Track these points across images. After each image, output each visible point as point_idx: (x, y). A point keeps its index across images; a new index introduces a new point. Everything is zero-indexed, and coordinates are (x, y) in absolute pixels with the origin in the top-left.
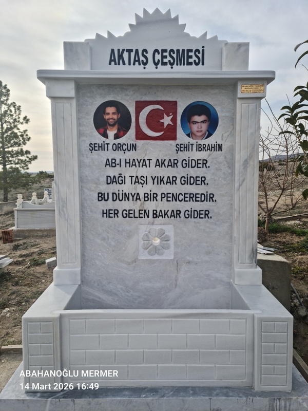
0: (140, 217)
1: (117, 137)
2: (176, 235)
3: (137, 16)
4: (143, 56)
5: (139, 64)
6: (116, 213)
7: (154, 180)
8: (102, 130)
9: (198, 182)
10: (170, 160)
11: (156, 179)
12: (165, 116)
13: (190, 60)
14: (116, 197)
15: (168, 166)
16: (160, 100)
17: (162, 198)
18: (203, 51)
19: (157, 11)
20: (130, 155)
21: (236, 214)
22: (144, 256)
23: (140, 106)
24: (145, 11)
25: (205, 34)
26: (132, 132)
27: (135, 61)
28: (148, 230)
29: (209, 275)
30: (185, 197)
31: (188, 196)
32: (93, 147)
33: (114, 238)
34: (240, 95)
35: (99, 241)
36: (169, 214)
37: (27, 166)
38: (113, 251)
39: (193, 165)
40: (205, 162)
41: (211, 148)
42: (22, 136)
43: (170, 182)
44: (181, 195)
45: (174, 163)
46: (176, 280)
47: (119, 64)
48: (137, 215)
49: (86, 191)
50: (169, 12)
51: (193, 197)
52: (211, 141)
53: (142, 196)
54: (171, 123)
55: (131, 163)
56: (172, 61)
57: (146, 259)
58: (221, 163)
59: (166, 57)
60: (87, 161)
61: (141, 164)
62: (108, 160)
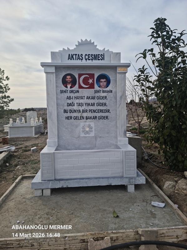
0: (81, 119)
1: (71, 87)
2: (95, 126)
3: (78, 42)
4: (81, 56)
5: (80, 60)
6: (71, 118)
7: (86, 104)
8: (65, 85)
9: (103, 105)
10: (92, 96)
11: (87, 104)
12: (90, 79)
13: (99, 58)
14: (71, 111)
15: (92, 99)
16: (88, 73)
17: (89, 111)
18: (104, 55)
19: (86, 40)
20: (76, 95)
21: (118, 117)
22: (82, 135)
23: (80, 75)
24: (81, 40)
25: (104, 49)
26: (77, 85)
27: (78, 58)
28: (84, 124)
29: (108, 142)
30: (98, 111)
31: (99, 110)
32: (62, 92)
33: (70, 128)
34: (118, 72)
35: (64, 129)
36: (92, 118)
37: (8, 104)
38: (70, 133)
39: (101, 98)
40: (106, 97)
41: (108, 92)
42: (5, 87)
43: (92, 105)
44: (97, 110)
45: (94, 98)
46: (95, 144)
47: (72, 60)
48: (79, 118)
49: (59, 109)
50: (91, 40)
51: (101, 111)
52: (108, 89)
53: (81, 111)
54: (92, 82)
55: (77, 98)
56: (92, 59)
57: (84, 136)
58: (112, 97)
59: (90, 57)
60: (59, 97)
61: (81, 98)
62: (68, 96)
